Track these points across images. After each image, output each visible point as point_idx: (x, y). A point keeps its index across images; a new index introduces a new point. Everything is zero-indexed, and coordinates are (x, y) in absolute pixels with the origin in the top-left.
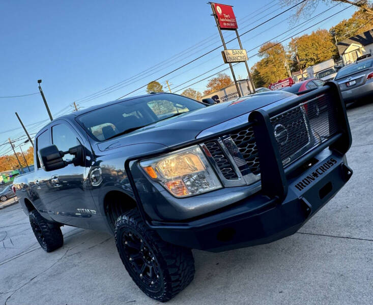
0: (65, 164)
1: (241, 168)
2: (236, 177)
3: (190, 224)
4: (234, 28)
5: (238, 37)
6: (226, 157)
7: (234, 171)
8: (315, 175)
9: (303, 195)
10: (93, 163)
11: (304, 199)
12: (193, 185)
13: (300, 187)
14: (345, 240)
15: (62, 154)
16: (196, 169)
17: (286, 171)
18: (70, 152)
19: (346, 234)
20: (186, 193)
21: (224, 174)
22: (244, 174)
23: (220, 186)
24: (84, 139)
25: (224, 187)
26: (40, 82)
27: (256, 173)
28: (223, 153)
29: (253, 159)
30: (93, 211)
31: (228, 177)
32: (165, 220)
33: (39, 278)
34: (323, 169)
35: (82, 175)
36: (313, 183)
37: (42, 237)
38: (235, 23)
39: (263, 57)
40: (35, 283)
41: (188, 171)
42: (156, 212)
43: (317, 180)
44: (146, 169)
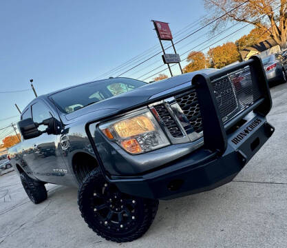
0: (40, 133)
1: (185, 128)
2: (181, 135)
3: (144, 177)
4: (170, 39)
5: (173, 45)
6: (172, 119)
7: (179, 130)
8: (246, 132)
9: (239, 148)
10: (62, 131)
11: (240, 152)
12: (145, 143)
13: (235, 141)
14: (270, 185)
15: (37, 125)
16: (147, 130)
17: (225, 127)
18: (43, 123)
19: (269, 181)
20: (139, 150)
21: (171, 133)
22: (188, 132)
23: (169, 144)
24: (55, 113)
25: (171, 144)
26: (31, 81)
27: (198, 132)
28: (170, 115)
29: (194, 120)
30: (65, 171)
31: (174, 135)
32: (123, 175)
33: (27, 225)
34: (252, 126)
35: (54, 143)
36: (246, 138)
37: (31, 193)
38: (171, 36)
39: (190, 62)
40: (23, 229)
41: (140, 132)
42: (115, 168)
43: (249, 135)
44: (104, 132)
